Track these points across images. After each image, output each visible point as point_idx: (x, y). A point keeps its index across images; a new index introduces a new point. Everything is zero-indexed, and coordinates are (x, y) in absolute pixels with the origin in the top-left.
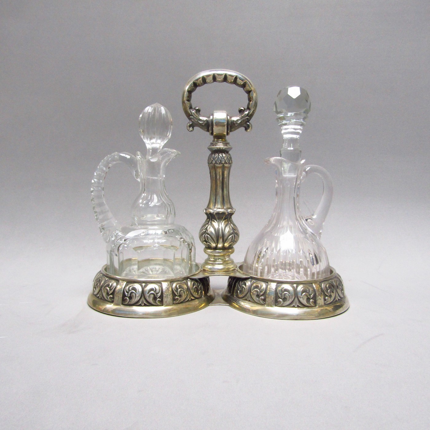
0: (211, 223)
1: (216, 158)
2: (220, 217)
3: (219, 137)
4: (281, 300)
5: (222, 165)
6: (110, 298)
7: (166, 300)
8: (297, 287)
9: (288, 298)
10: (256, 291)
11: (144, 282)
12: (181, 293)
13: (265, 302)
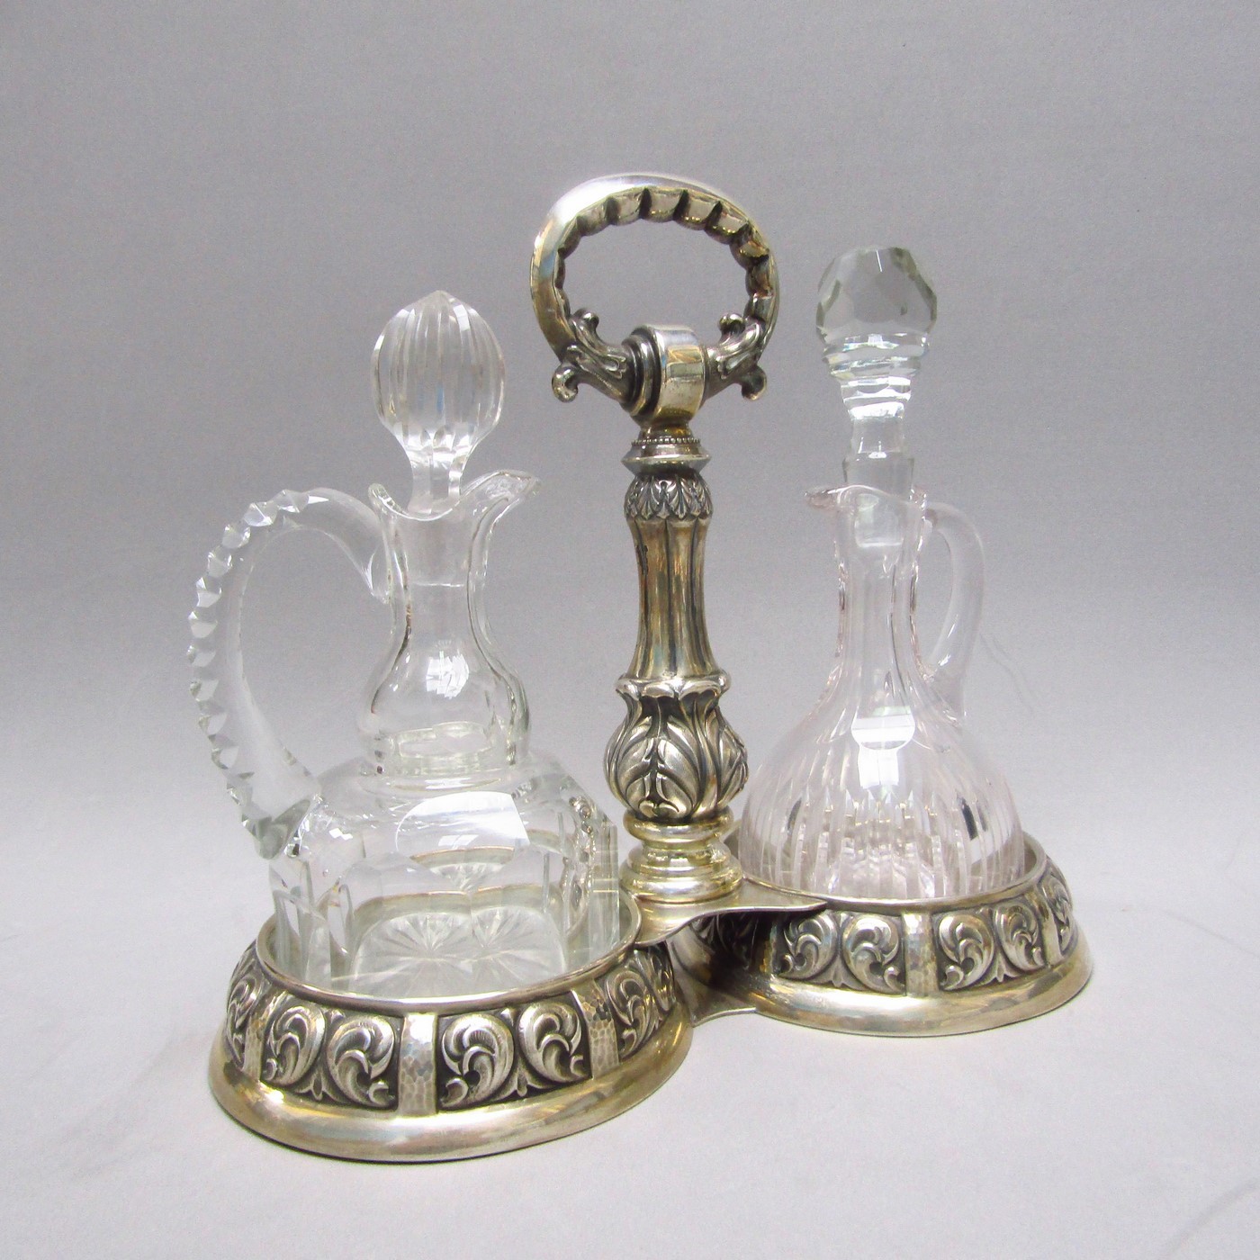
0: (665, 730)
1: (672, 499)
5: (694, 522)
6: (380, 1092)
8: (991, 914)
9: (977, 957)
10: (867, 949)
11: (508, 1004)
12: (636, 1014)
13: (905, 981)
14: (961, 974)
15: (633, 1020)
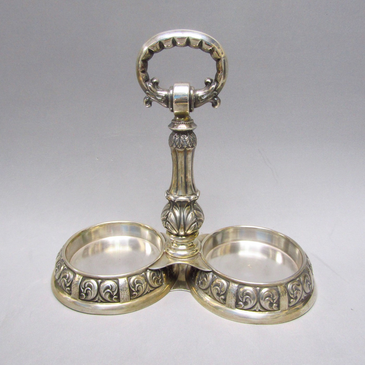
0: (172, 209)
1: (177, 141)
2: (181, 205)
3: (182, 116)
4: (241, 303)
5: (183, 150)
6: (68, 290)
7: (122, 297)
8: (260, 290)
9: (249, 302)
10: (217, 289)
11: (100, 279)
12: (138, 289)
13: (226, 301)
14: (243, 305)
15: (136, 290)
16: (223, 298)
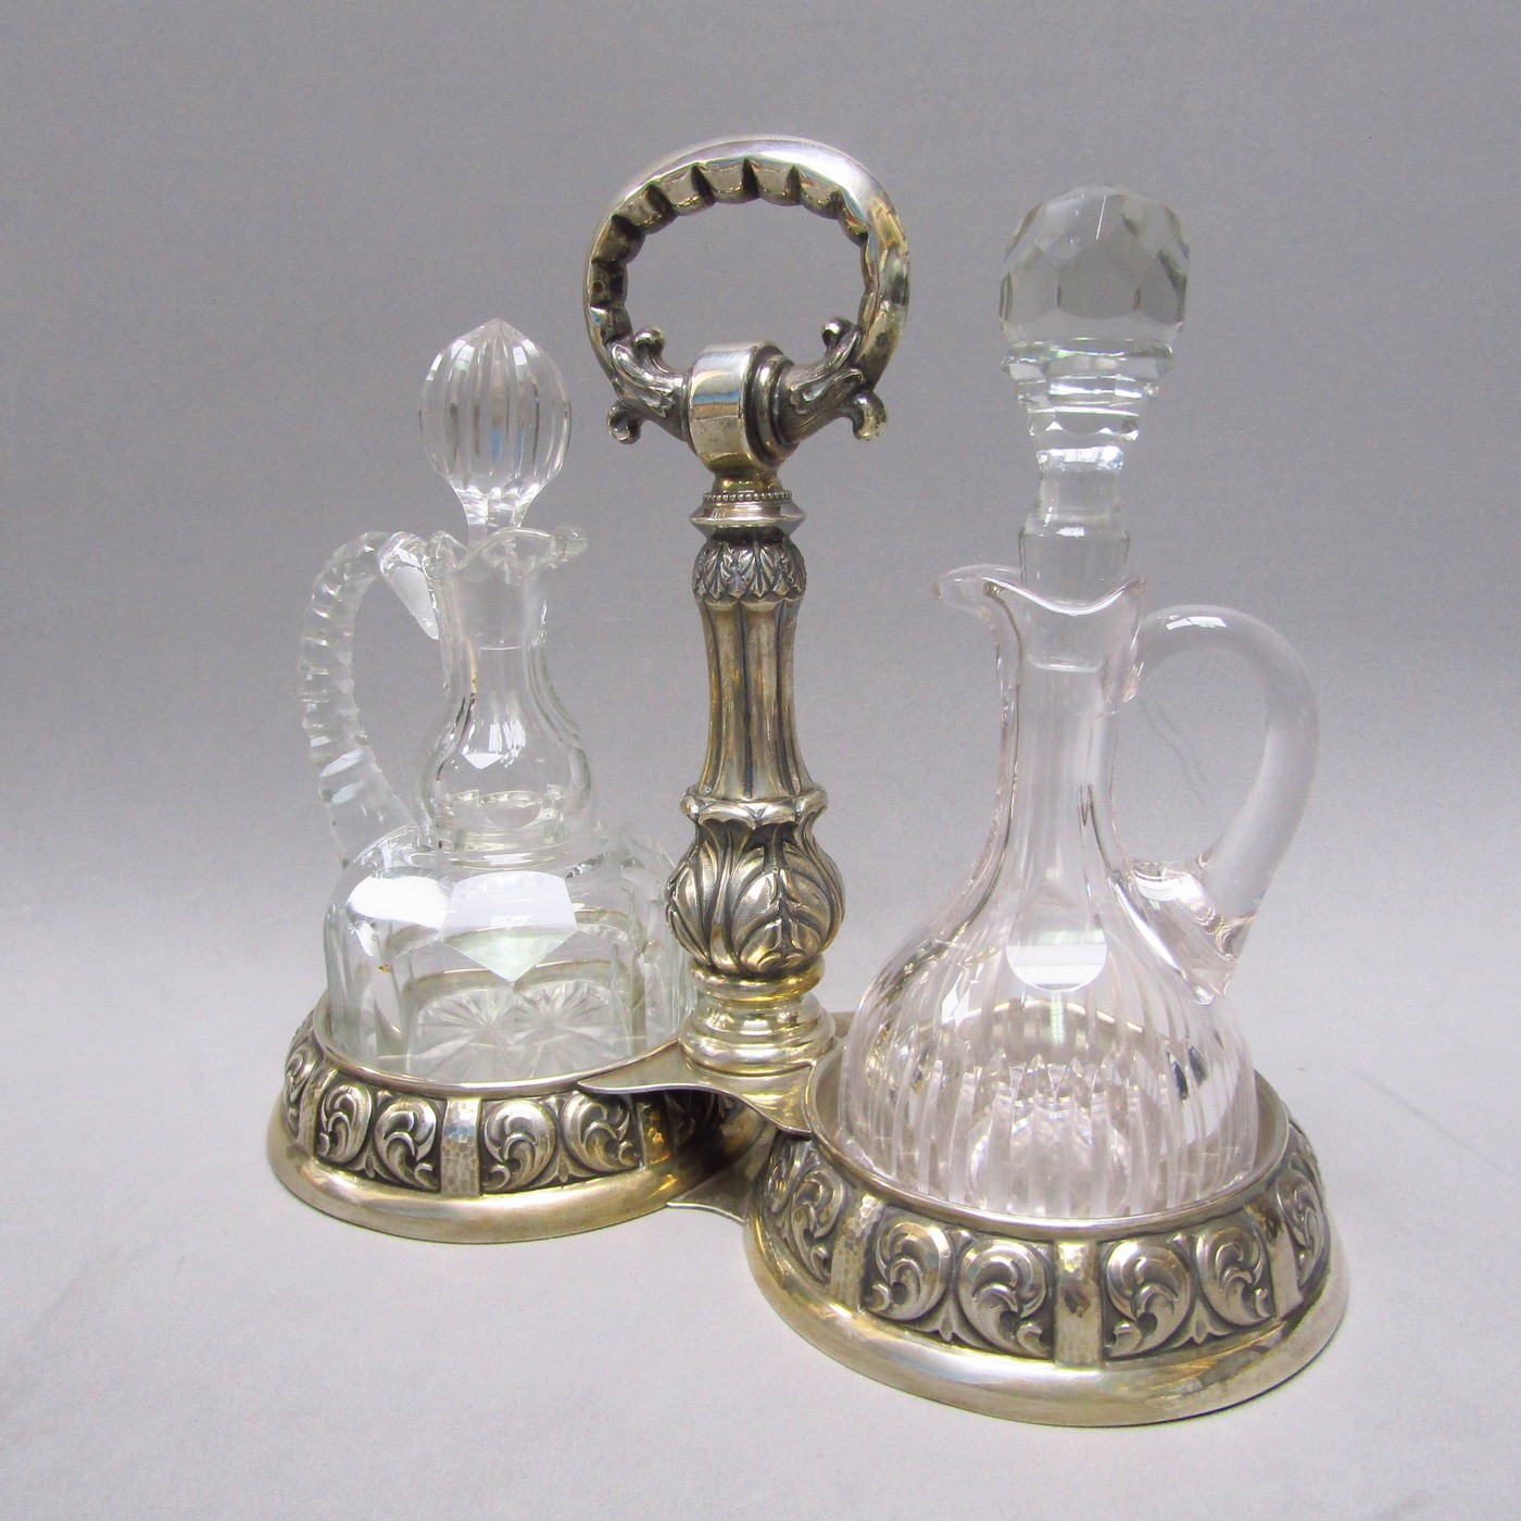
1: (708, 572)
2: (728, 835)
3: (732, 472)
4: (883, 1288)
7: (450, 1173)
8: (968, 1243)
9: (912, 1287)
10: (806, 1211)
11: (385, 1086)
12: (516, 1154)
13: (829, 1270)
14: (888, 1300)
15: (506, 1157)
16: (822, 1257)
